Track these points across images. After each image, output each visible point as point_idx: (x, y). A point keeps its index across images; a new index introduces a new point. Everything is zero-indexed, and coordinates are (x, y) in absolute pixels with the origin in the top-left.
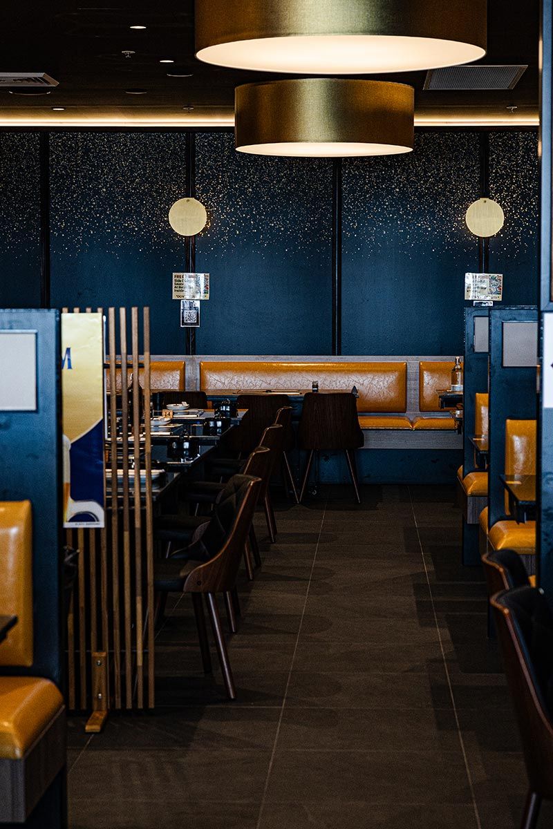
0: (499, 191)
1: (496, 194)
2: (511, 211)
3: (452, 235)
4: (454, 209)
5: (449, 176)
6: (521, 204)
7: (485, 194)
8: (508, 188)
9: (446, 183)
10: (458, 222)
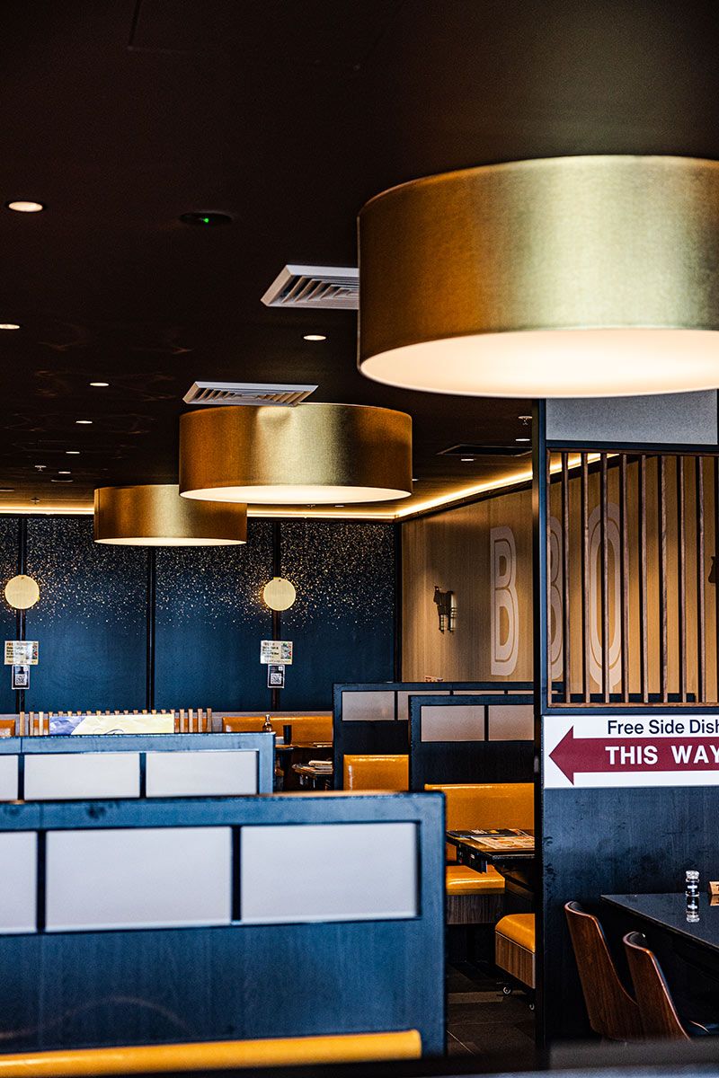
0: (289, 571)
1: (286, 574)
2: (299, 588)
3: (250, 608)
4: (252, 586)
5: (247, 558)
6: (307, 583)
7: (278, 574)
8: (296, 570)
9: (244, 565)
10: (255, 597)
